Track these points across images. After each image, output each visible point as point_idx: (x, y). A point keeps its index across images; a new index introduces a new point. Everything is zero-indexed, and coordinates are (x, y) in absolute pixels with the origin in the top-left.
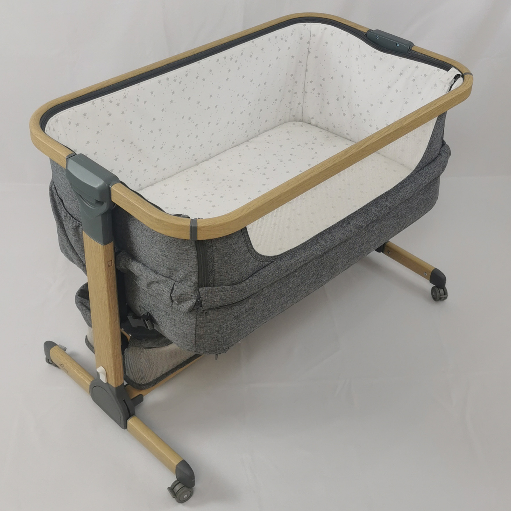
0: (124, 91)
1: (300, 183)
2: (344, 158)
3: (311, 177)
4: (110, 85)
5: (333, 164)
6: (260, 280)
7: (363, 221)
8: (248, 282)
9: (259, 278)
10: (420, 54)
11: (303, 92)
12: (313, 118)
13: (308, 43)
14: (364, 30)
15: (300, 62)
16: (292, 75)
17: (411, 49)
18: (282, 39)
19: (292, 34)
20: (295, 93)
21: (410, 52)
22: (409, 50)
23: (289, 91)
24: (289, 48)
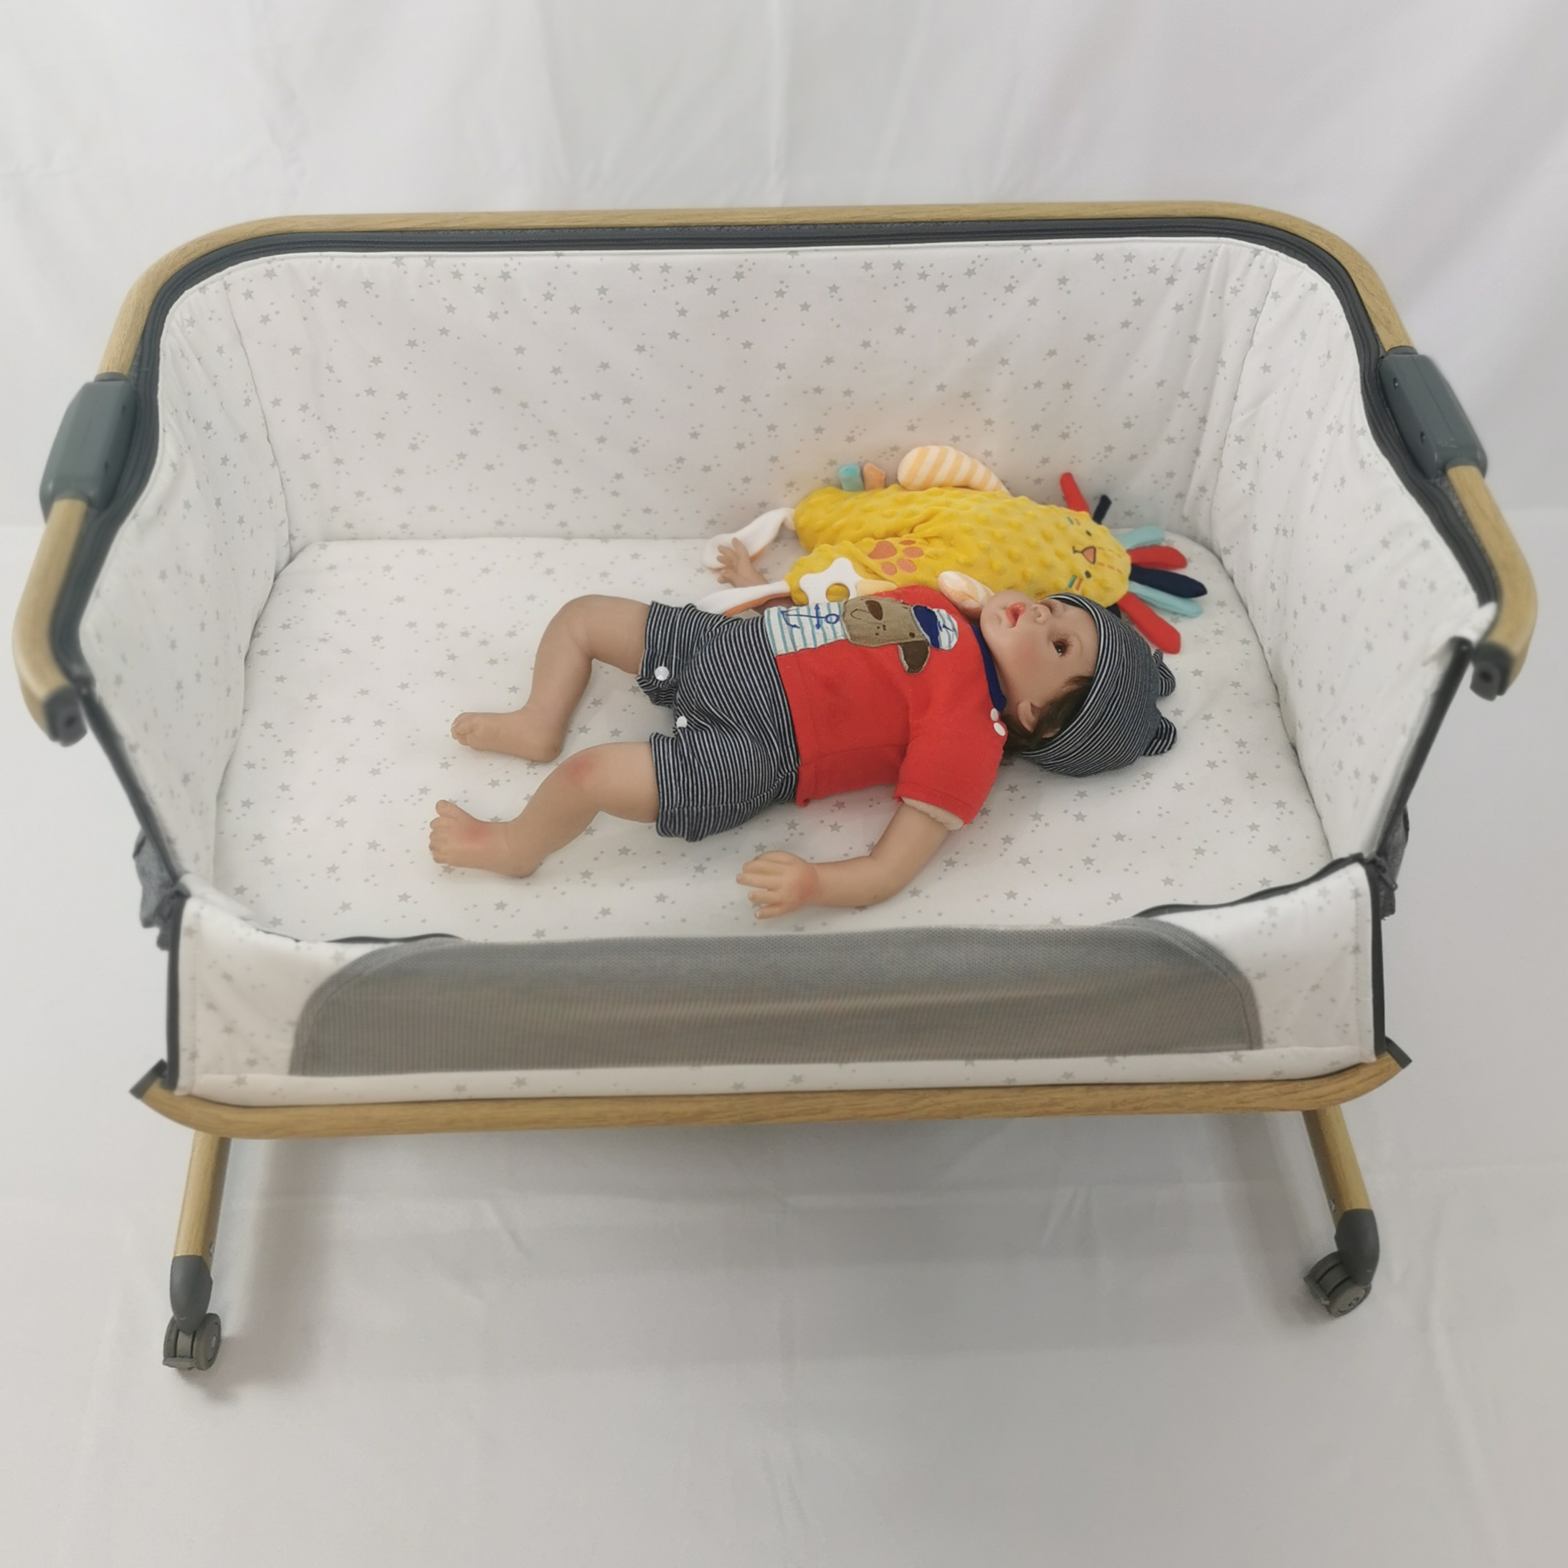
0: (507, 260)
4: (470, 230)
10: (1455, 503)
11: (1218, 461)
12: (1227, 551)
13: (1256, 313)
14: (1388, 341)
15: (1223, 363)
16: (1184, 395)
17: (1444, 470)
18: (1153, 270)
19: (1200, 267)
20: (1197, 452)
21: (1438, 480)
22: (1440, 472)
23: (1170, 440)
24: (1178, 308)
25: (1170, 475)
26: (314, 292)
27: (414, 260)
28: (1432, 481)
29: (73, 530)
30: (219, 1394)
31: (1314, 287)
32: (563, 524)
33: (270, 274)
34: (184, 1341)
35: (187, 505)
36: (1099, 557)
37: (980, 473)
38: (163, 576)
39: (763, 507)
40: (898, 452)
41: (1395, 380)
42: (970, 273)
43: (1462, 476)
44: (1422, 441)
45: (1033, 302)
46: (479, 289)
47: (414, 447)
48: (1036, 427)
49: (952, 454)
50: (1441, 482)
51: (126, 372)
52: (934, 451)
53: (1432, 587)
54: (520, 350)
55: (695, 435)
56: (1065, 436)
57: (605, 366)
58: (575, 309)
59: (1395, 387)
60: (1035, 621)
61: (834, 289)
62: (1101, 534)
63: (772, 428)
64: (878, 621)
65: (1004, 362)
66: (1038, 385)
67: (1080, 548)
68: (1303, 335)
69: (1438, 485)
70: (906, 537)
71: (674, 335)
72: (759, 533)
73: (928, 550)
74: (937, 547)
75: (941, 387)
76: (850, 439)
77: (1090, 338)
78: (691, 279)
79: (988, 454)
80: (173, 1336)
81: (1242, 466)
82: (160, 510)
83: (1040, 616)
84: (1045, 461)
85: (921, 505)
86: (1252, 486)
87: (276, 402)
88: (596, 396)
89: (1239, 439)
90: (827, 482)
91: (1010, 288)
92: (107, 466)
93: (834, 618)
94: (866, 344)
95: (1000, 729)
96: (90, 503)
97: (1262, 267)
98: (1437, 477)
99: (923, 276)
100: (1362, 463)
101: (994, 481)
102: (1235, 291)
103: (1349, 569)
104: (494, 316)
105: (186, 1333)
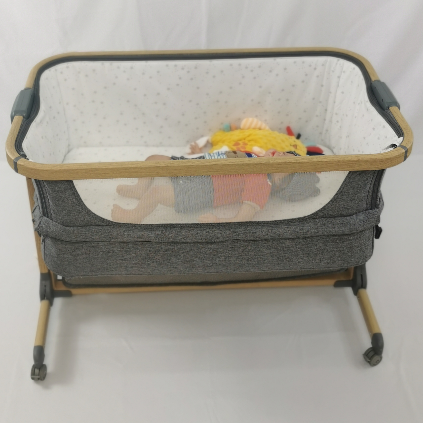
1: (123, 167)
2: (181, 165)
3: (137, 167)
5: (166, 165)
6: (88, 233)
7: (220, 234)
8: (76, 229)
9: (88, 231)
10: (392, 116)
11: (331, 121)
12: (334, 148)
13: (339, 77)
14: (373, 79)
15: (330, 92)
16: (320, 102)
17: (389, 108)
18: (310, 66)
19: (323, 65)
20: (325, 120)
21: (387, 111)
22: (387, 109)
23: (317, 116)
24: (318, 77)
25: (317, 126)
26: (79, 72)
27: (107, 64)
28: (386, 111)
29: (20, 123)
30: (47, 387)
31: (354, 69)
32: (145, 142)
33: (68, 67)
34: (37, 371)
35: (47, 123)
36: (298, 147)
37: (264, 125)
38: (42, 138)
39: (202, 136)
40: (240, 120)
41: (375, 88)
42: (260, 67)
43: (393, 109)
44: (383, 102)
45: (277, 75)
46: (124, 72)
47: (104, 118)
48: (279, 112)
49: (255, 120)
50: (388, 111)
51: (31, 87)
52: (250, 119)
53: (386, 137)
54: (135, 89)
55: (183, 115)
56: (287, 115)
57: (158, 94)
58: (151, 77)
59: (376, 90)
60: (279, 155)
61: (222, 71)
62: (298, 142)
63: (205, 112)
64: (236, 155)
65: (270, 93)
66: (279, 100)
67: (292, 145)
68: (352, 82)
69: (387, 112)
70: (243, 141)
71: (178, 85)
72: (201, 142)
73: (249, 143)
74: (252, 143)
75: (252, 100)
76: (227, 116)
77: (293, 86)
78: (183, 69)
79: (266, 120)
80: (34, 369)
81: (338, 122)
82: (41, 122)
83: (280, 154)
84: (282, 123)
85: (247, 133)
86: (340, 127)
87: (67, 104)
88: (156, 103)
89: (336, 114)
90: (220, 129)
91: (271, 71)
92: (28, 108)
93: (223, 154)
94: (231, 88)
95: (270, 183)
96: (24, 117)
97: (340, 64)
98: (387, 110)
99: (247, 68)
100: (368, 110)
101: (267, 128)
102: (333, 71)
103: (364, 138)
104: (128, 79)
105: (37, 368)
